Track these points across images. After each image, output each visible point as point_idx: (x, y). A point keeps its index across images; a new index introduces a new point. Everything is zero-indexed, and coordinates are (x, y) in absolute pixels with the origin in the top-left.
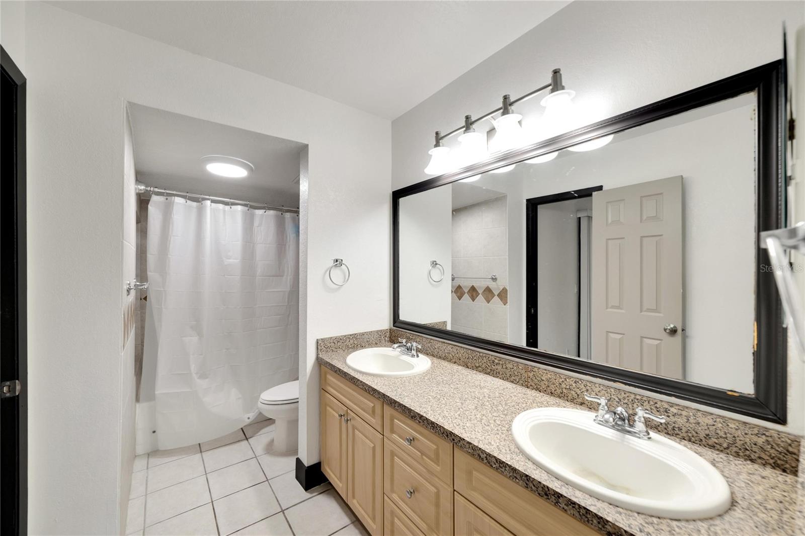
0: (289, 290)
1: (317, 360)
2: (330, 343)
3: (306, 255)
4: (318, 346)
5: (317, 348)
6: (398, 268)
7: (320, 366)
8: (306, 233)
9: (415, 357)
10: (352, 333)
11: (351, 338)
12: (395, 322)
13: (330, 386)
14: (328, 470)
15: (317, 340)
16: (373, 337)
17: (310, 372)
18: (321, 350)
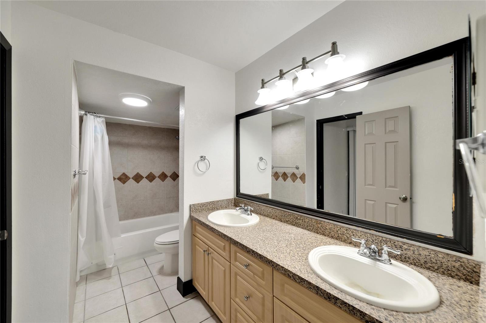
1: (190, 217)
2: (198, 207)
4: (190, 208)
5: (190, 210)
6: (239, 161)
7: (192, 221)
9: (250, 215)
10: (211, 201)
11: (211, 203)
12: (237, 194)
13: (198, 233)
14: (197, 284)
15: (190, 205)
16: (224, 203)
17: (186, 224)
18: (192, 211)
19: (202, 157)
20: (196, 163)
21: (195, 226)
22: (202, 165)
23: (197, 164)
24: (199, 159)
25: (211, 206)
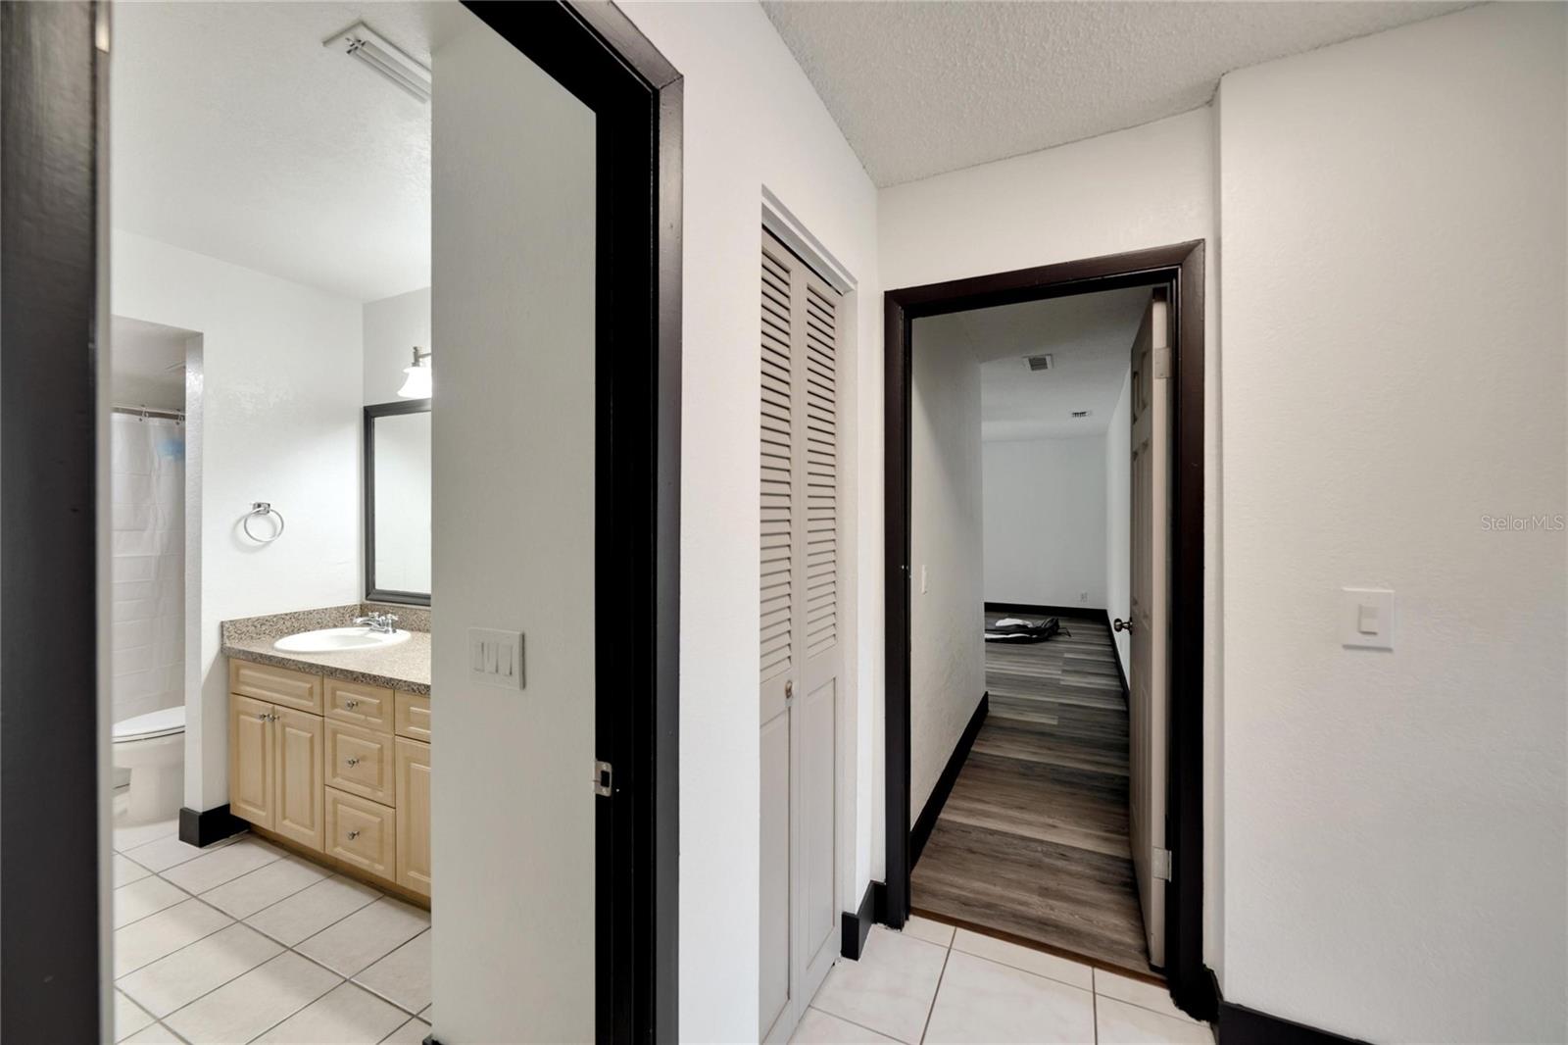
0: (159, 554)
1: (222, 651)
2: (247, 626)
3: (200, 496)
4: (222, 631)
5: (222, 635)
6: (373, 515)
7: (228, 661)
8: (199, 464)
9: (391, 632)
10: (288, 612)
11: (288, 618)
12: (367, 594)
13: (248, 684)
14: (244, 806)
15: (222, 622)
16: (330, 617)
17: (208, 671)
18: (228, 637)
19: (259, 506)
20: (240, 520)
21: (238, 669)
22: (259, 527)
23: (243, 522)
24: (250, 509)
25: (288, 624)
